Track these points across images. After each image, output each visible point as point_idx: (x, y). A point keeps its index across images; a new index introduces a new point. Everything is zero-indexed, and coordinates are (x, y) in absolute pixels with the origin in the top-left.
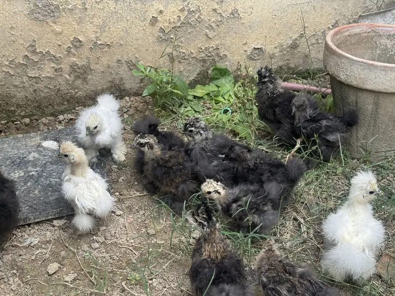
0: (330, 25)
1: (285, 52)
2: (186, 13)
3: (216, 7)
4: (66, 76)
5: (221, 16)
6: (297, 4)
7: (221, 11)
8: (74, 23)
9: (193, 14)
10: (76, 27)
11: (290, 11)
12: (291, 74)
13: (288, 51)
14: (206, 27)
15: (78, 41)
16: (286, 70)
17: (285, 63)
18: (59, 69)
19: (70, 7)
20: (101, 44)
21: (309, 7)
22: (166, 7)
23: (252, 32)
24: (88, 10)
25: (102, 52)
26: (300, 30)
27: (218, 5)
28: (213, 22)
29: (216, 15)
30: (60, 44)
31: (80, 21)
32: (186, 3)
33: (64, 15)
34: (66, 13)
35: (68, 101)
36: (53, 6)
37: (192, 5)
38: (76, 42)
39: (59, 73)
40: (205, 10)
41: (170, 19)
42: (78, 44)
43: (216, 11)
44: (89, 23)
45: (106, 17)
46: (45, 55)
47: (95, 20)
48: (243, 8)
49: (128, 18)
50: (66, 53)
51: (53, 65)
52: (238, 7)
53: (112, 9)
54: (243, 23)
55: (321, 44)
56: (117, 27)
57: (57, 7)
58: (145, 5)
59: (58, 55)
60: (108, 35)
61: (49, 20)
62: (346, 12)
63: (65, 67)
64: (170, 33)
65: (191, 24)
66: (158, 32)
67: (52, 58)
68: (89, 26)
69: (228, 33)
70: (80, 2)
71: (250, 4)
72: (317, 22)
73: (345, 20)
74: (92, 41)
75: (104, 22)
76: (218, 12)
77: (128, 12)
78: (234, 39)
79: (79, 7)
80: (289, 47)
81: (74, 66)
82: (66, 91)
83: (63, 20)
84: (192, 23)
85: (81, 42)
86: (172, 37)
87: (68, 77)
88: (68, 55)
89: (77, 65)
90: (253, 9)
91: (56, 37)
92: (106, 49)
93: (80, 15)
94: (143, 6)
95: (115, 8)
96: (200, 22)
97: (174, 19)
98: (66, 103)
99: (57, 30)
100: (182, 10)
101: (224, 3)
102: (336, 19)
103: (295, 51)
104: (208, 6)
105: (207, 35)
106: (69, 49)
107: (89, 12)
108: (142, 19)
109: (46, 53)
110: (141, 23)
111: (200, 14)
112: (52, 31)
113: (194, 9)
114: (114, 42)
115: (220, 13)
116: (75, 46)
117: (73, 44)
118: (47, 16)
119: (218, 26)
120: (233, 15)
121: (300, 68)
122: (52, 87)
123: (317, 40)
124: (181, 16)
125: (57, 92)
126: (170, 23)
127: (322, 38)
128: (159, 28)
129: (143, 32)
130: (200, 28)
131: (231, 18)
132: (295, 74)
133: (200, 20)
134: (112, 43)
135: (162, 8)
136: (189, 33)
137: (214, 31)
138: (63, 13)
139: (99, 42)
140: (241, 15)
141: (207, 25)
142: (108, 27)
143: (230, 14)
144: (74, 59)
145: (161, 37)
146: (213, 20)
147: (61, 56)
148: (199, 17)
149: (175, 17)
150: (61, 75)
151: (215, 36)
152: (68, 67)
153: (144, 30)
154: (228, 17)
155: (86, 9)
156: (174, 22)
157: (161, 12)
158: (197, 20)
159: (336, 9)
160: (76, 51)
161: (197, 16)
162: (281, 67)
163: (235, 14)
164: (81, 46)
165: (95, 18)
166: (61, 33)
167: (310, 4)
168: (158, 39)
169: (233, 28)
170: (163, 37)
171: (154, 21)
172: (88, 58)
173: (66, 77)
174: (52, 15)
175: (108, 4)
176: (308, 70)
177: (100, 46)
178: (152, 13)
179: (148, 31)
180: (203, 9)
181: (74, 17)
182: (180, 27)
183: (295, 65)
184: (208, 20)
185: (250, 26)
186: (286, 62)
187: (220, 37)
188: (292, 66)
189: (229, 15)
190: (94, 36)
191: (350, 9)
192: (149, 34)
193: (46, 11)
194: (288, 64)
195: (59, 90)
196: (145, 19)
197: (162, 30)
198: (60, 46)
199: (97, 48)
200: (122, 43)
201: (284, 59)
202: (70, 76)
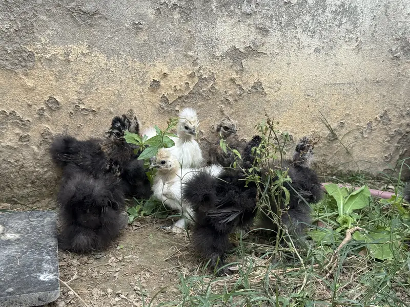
0: (377, 116)
1: (321, 145)
2: (196, 80)
3: (234, 76)
4: (33, 147)
5: (241, 88)
6: (336, 84)
7: (240, 83)
8: (52, 78)
9: (206, 83)
10: (54, 83)
11: (327, 92)
12: (329, 174)
13: (325, 144)
14: (222, 101)
15: (54, 102)
16: (322, 169)
17: (320, 159)
18: (26, 137)
19: (48, 56)
20: (84, 109)
21: (352, 89)
22: (172, 69)
23: (280, 114)
24: (72, 63)
25: (84, 120)
26: (340, 118)
27: (237, 75)
28: (230, 95)
29: (235, 86)
30: (30, 103)
31: (59, 77)
32: (197, 68)
33: (40, 66)
34: (42, 63)
35: (33, 183)
36: (26, 53)
37: (204, 71)
38: (52, 103)
39: (25, 143)
40: (221, 79)
41: (175, 86)
42: (54, 106)
43: (234, 82)
44: (71, 80)
45: (93, 74)
46: (8, 116)
47: (79, 77)
48: (269, 82)
49: (123, 79)
50: (37, 116)
51: (17, 131)
52: (262, 80)
53: (102, 65)
54: (268, 101)
55: (366, 140)
56: (107, 89)
57: (31, 55)
58: (145, 65)
59: (26, 119)
60: (95, 98)
61: (20, 71)
62: (398, 102)
63: (34, 135)
64: (175, 104)
65: (202, 95)
66: (161, 101)
67: (18, 121)
68: (71, 84)
69: (249, 112)
70: (62, 52)
71: (277, 77)
72: (361, 109)
73: (396, 111)
74: (73, 103)
75: (91, 81)
76: (237, 83)
77: (123, 71)
78: (256, 120)
79: (61, 58)
80: (326, 138)
81: (47, 135)
82: (30, 169)
83: (37, 72)
84: (204, 94)
85: (58, 104)
86: (177, 109)
87: (36, 149)
88: (40, 119)
89: (50, 134)
90: (280, 84)
91: (26, 94)
92: (91, 116)
93: (61, 69)
94: (142, 65)
95: (106, 64)
96: (213, 94)
97: (181, 86)
98: (29, 185)
99: (28, 84)
100: (192, 76)
101: (244, 73)
102: (385, 109)
103: (334, 145)
104: (225, 74)
105: (222, 112)
106: (41, 111)
107: (73, 66)
108: (141, 82)
109: (10, 113)
110: (139, 87)
111: (214, 84)
112: (22, 85)
113: (207, 77)
114: (102, 109)
115: (239, 85)
116: (50, 108)
117: (47, 106)
118: (17, 65)
119: (236, 101)
120: (256, 89)
121: (341, 168)
122: (13, 161)
123: (362, 133)
124: (190, 83)
125: (20, 169)
126: (175, 91)
127: (368, 131)
128: (161, 96)
129: (141, 99)
130: (213, 102)
131: (253, 92)
132: (334, 175)
133: (214, 91)
134: (99, 109)
135: (166, 71)
136: (200, 106)
137: (232, 108)
138: (39, 64)
139: (82, 107)
140: (265, 90)
141: (223, 99)
142: (95, 88)
143: (252, 88)
144: (47, 126)
145: (163, 108)
146: (230, 92)
147: (30, 119)
148: (212, 87)
149: (183, 84)
150: (27, 146)
151: (233, 113)
152: (38, 135)
153: (142, 96)
154: (249, 90)
155: (69, 61)
156: (180, 90)
157: (165, 75)
158: (210, 91)
159: (384, 96)
160: (51, 116)
161: (211, 85)
162: (315, 164)
163: (258, 88)
164: (58, 108)
165: (79, 75)
166: (32, 89)
167: (353, 85)
168: (159, 110)
169: (255, 106)
170: (166, 109)
171: (155, 85)
172: (65, 126)
173: (33, 149)
174: (23, 64)
175: (98, 57)
176: (350, 171)
177: (82, 112)
178: (153, 75)
179: (148, 97)
180: (218, 77)
181: (52, 71)
182: (187, 97)
183: (334, 163)
184: (224, 93)
185: (276, 106)
186: (323, 158)
187: (239, 116)
188: (330, 163)
189: (250, 89)
190: (76, 97)
191: (402, 97)
192: (148, 103)
193: (16, 58)
194: (324, 161)
195: (22, 166)
196: (144, 83)
197: (165, 99)
198: (30, 106)
199: (79, 113)
200: (112, 110)
201: (319, 154)
202: (39, 148)
